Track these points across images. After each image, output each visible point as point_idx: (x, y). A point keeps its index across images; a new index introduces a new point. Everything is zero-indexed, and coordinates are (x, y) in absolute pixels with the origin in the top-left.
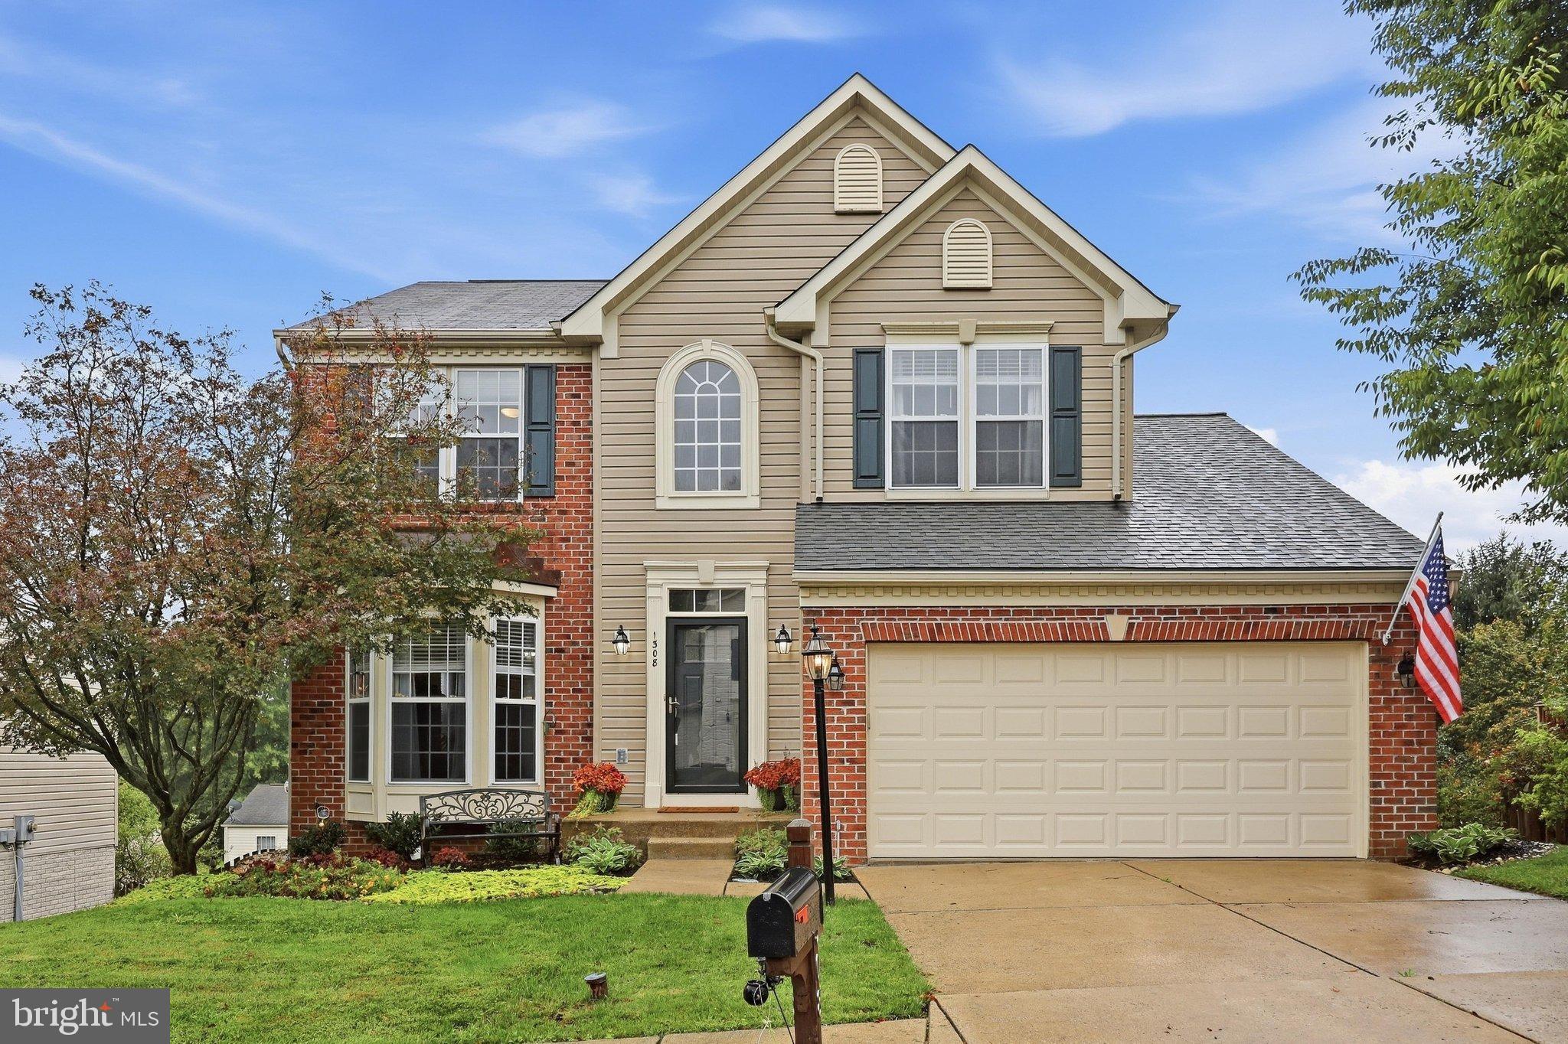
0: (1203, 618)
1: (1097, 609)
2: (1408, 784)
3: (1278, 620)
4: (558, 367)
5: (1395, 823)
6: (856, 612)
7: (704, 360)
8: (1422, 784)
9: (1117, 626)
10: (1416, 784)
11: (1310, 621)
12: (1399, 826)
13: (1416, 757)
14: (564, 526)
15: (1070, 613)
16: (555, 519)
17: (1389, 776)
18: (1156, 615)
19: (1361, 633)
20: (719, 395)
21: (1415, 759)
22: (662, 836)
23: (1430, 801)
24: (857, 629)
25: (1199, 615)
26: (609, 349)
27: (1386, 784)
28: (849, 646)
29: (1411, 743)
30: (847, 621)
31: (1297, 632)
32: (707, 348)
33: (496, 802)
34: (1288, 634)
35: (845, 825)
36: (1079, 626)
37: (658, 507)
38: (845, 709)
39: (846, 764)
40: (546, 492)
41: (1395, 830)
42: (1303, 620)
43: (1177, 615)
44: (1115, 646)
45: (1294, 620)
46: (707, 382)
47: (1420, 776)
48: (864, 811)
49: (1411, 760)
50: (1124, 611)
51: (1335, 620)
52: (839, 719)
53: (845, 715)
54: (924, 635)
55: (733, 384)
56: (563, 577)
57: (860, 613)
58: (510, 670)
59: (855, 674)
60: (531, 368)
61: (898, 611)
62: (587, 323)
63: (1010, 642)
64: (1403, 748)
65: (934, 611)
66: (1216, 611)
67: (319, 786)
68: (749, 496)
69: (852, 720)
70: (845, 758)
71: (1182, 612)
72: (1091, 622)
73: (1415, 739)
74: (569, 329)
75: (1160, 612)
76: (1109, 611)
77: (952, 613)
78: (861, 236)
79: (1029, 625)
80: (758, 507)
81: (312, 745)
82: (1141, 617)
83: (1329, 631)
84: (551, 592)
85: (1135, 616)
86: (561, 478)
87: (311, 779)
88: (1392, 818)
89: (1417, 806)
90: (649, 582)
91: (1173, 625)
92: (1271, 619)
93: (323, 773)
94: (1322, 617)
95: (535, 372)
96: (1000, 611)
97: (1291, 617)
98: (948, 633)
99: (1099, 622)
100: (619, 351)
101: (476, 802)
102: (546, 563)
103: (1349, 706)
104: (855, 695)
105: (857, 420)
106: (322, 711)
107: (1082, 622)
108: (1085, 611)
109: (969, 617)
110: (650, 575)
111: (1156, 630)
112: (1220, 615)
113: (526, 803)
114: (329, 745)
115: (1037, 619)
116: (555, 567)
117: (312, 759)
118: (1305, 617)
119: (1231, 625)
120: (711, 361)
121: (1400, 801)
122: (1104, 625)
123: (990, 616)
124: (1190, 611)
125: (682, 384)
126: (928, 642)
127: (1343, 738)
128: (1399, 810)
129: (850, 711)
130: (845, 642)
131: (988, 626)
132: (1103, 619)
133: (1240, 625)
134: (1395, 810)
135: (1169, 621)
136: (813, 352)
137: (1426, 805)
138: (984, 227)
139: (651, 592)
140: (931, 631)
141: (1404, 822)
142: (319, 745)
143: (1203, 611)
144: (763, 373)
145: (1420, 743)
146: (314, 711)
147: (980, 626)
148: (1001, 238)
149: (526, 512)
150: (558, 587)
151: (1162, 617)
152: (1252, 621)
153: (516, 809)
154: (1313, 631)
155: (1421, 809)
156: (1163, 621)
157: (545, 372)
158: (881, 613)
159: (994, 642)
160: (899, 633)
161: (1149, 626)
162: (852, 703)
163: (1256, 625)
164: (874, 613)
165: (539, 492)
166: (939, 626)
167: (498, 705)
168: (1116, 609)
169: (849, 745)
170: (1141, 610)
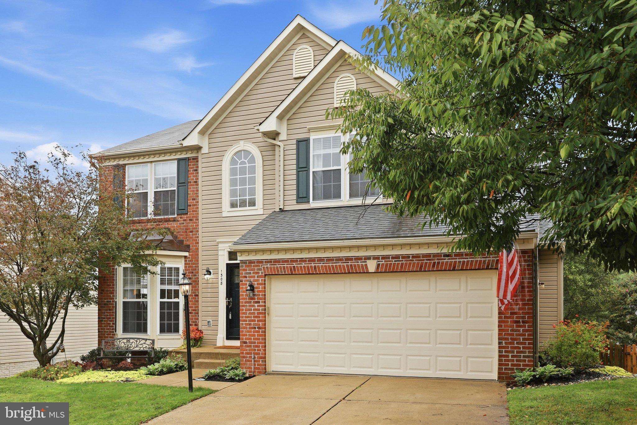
0: (413, 260)
1: (363, 257)
2: (517, 343)
3: (449, 261)
4: (188, 159)
5: (510, 363)
6: (260, 262)
7: (240, 151)
8: (525, 343)
9: (372, 266)
10: (522, 343)
11: (466, 260)
12: (512, 365)
13: (521, 329)
14: (192, 226)
15: (351, 259)
16: (188, 223)
17: (507, 339)
18: (391, 260)
19: (492, 266)
20: (247, 165)
21: (521, 331)
22: (205, 359)
23: (529, 352)
24: (260, 269)
25: (411, 259)
26: (205, 150)
27: (506, 343)
28: (258, 277)
29: (519, 322)
30: (257, 266)
31: (459, 266)
32: (242, 145)
33: (132, 343)
34: (454, 267)
35: (256, 356)
36: (355, 265)
37: (223, 216)
38: (256, 305)
39: (257, 329)
40: (184, 212)
41: (510, 367)
42: (462, 260)
43: (401, 259)
44: (370, 274)
45: (458, 260)
46: (243, 160)
47: (524, 339)
48: (265, 350)
49: (519, 331)
50: (376, 258)
51: (479, 259)
52: (254, 309)
53: (256, 308)
54: (288, 271)
55: (252, 160)
56: (191, 247)
57: (262, 262)
58: (166, 287)
59: (261, 289)
60: (179, 160)
61: (276, 261)
62: (193, 140)
63: (325, 274)
64: (515, 324)
65: (293, 261)
66: (419, 257)
67: (107, 334)
68: (259, 209)
69: (259, 310)
70: (256, 327)
71: (403, 257)
72: (360, 264)
73: (521, 320)
74: (186, 143)
75: (393, 258)
76: (368, 258)
77: (300, 261)
78: (294, 89)
79: (333, 266)
80: (262, 213)
81: (104, 318)
82: (383, 260)
83: (476, 265)
84: (186, 254)
85: (381, 260)
86: (190, 206)
87: (105, 332)
88: (508, 361)
89: (522, 355)
90: (219, 248)
91: (398, 264)
92: (447, 260)
93: (108, 329)
94: (471, 258)
95: (181, 161)
96: (320, 260)
97: (456, 259)
98: (298, 270)
99: (364, 264)
100: (209, 150)
101: (124, 343)
102: (185, 242)
103: (493, 303)
104: (261, 299)
105: (298, 172)
106: (108, 304)
107: (356, 264)
108: (358, 258)
109: (307, 263)
110: (220, 245)
111: (390, 266)
112: (421, 259)
113: (145, 343)
114: (110, 318)
115: (336, 263)
116: (188, 243)
117: (104, 324)
118: (463, 258)
119: (426, 263)
120: (244, 150)
121: (513, 352)
122: (366, 265)
123: (316, 262)
124: (406, 257)
125: (233, 162)
126: (289, 274)
127: (489, 319)
128: (512, 356)
129: (258, 306)
130: (256, 275)
131: (315, 267)
132: (366, 262)
133: (430, 263)
134: (510, 357)
135: (397, 262)
136: (279, 143)
137: (527, 354)
138: (352, 77)
139: (220, 253)
140: (291, 270)
141: (515, 362)
142: (107, 318)
143: (413, 257)
144: (264, 153)
145: (523, 322)
146: (105, 304)
147: (311, 267)
148: (360, 81)
149: (178, 221)
150: (189, 252)
151: (394, 260)
152: (437, 261)
153: (140, 346)
154: (467, 265)
155: (524, 357)
156: (394, 262)
157: (184, 161)
158: (271, 262)
159: (317, 274)
160: (278, 271)
161: (387, 265)
162: (259, 302)
163: (438, 263)
164: (268, 262)
165: (183, 211)
166: (294, 267)
167: (161, 302)
168: (372, 257)
169: (258, 321)
170: (384, 257)
